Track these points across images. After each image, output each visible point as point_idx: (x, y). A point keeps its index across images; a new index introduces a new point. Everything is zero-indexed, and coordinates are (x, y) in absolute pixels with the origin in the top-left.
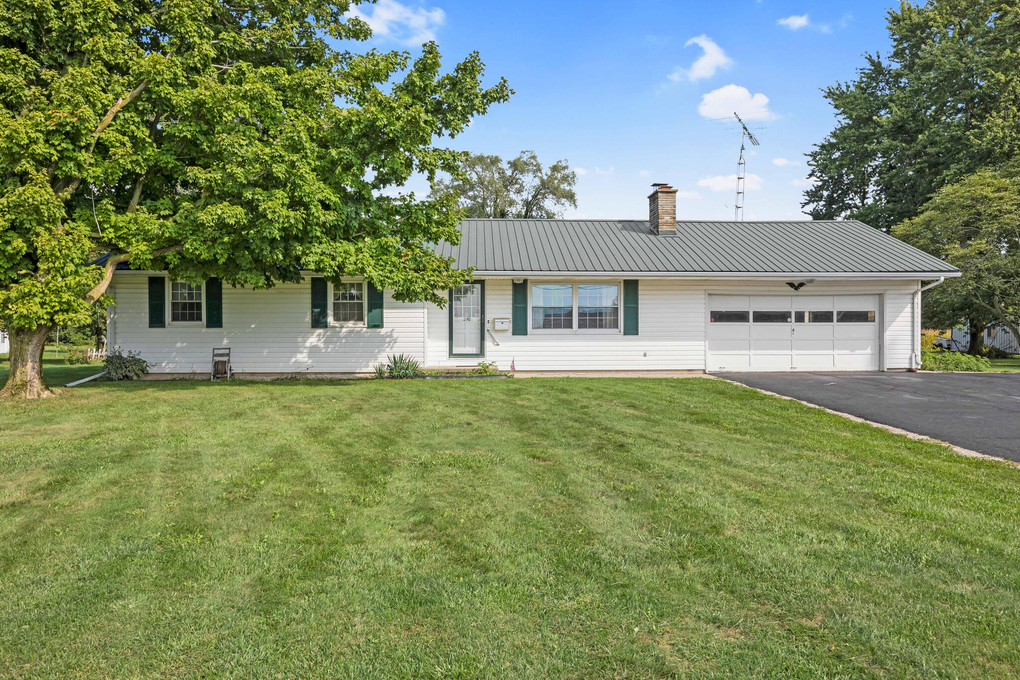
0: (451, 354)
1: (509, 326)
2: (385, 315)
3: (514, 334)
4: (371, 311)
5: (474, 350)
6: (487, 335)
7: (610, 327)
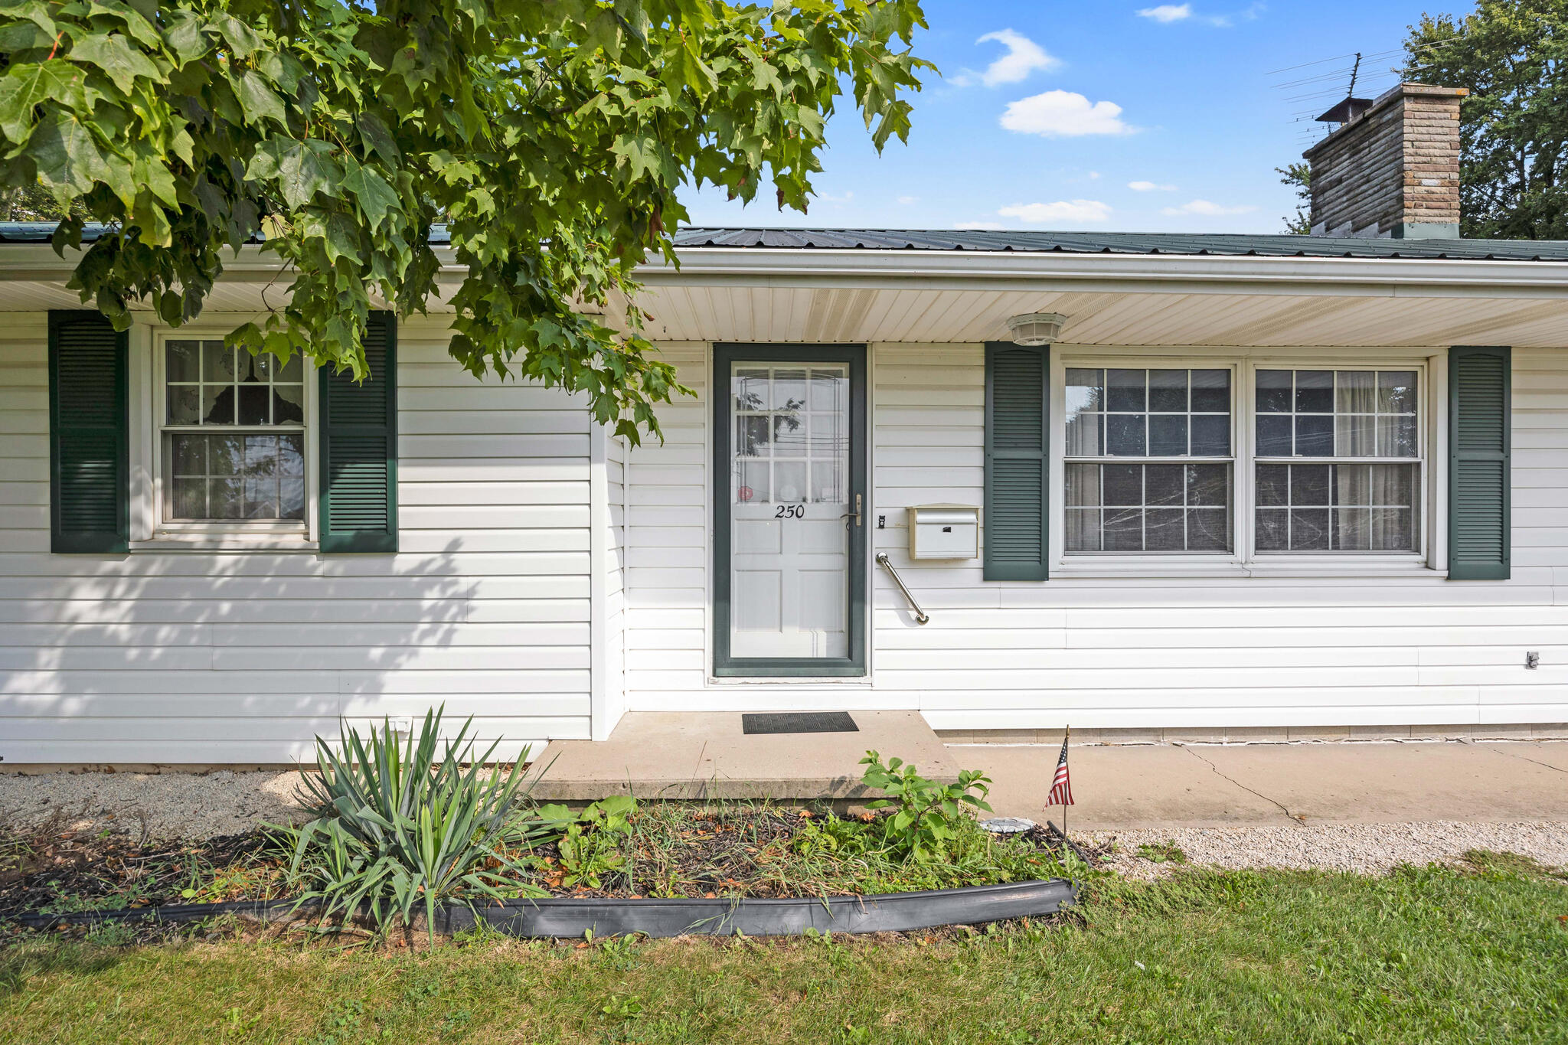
0: (724, 662)
1: (967, 541)
2: (405, 493)
3: (989, 575)
4: (334, 476)
5: (817, 643)
6: (876, 580)
7: (1382, 546)
